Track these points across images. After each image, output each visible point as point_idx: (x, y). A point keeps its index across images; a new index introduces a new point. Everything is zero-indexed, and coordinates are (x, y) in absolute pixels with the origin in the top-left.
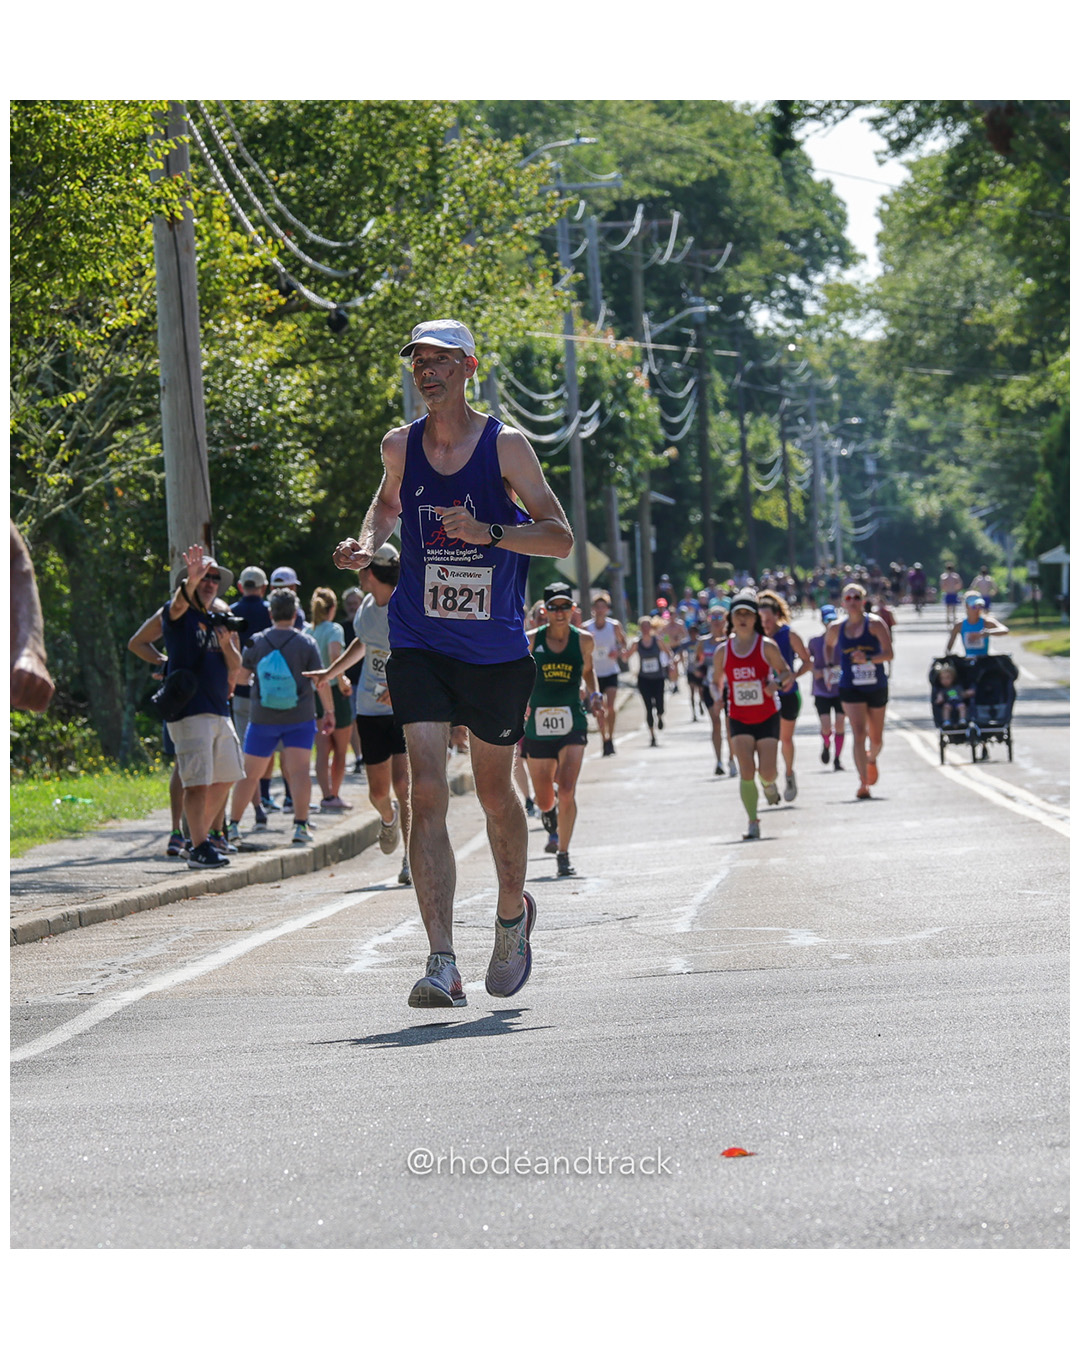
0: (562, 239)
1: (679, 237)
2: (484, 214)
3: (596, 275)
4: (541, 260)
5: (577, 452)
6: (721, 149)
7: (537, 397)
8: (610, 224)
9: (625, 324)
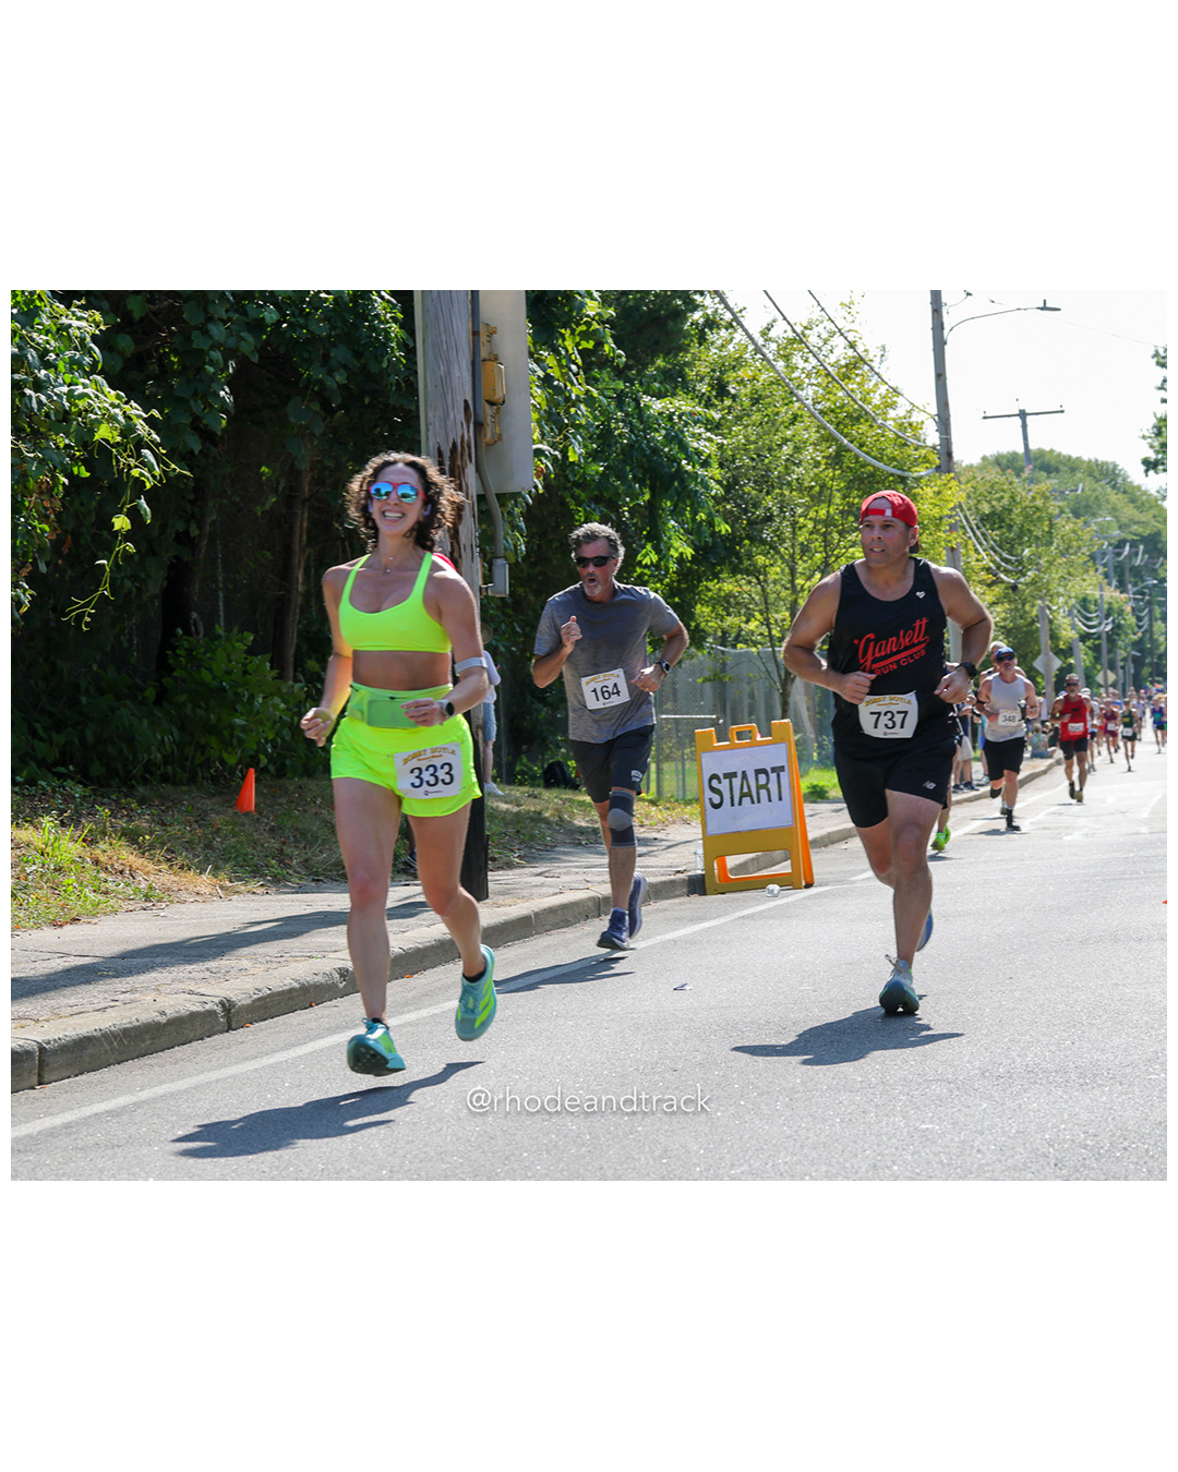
0: (1099, 556)
1: (1143, 554)
2: (1070, 547)
3: (1112, 569)
4: (1090, 564)
5: (1104, 636)
6: (1158, 522)
7: (1090, 615)
8: (1117, 550)
9: (1122, 587)
